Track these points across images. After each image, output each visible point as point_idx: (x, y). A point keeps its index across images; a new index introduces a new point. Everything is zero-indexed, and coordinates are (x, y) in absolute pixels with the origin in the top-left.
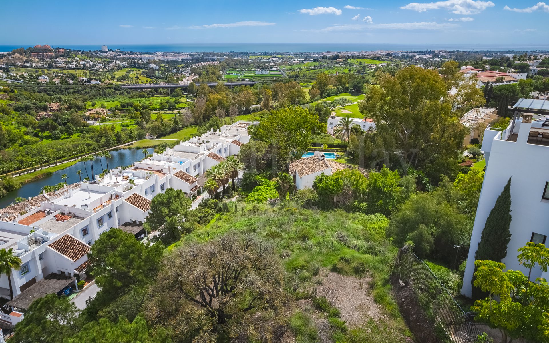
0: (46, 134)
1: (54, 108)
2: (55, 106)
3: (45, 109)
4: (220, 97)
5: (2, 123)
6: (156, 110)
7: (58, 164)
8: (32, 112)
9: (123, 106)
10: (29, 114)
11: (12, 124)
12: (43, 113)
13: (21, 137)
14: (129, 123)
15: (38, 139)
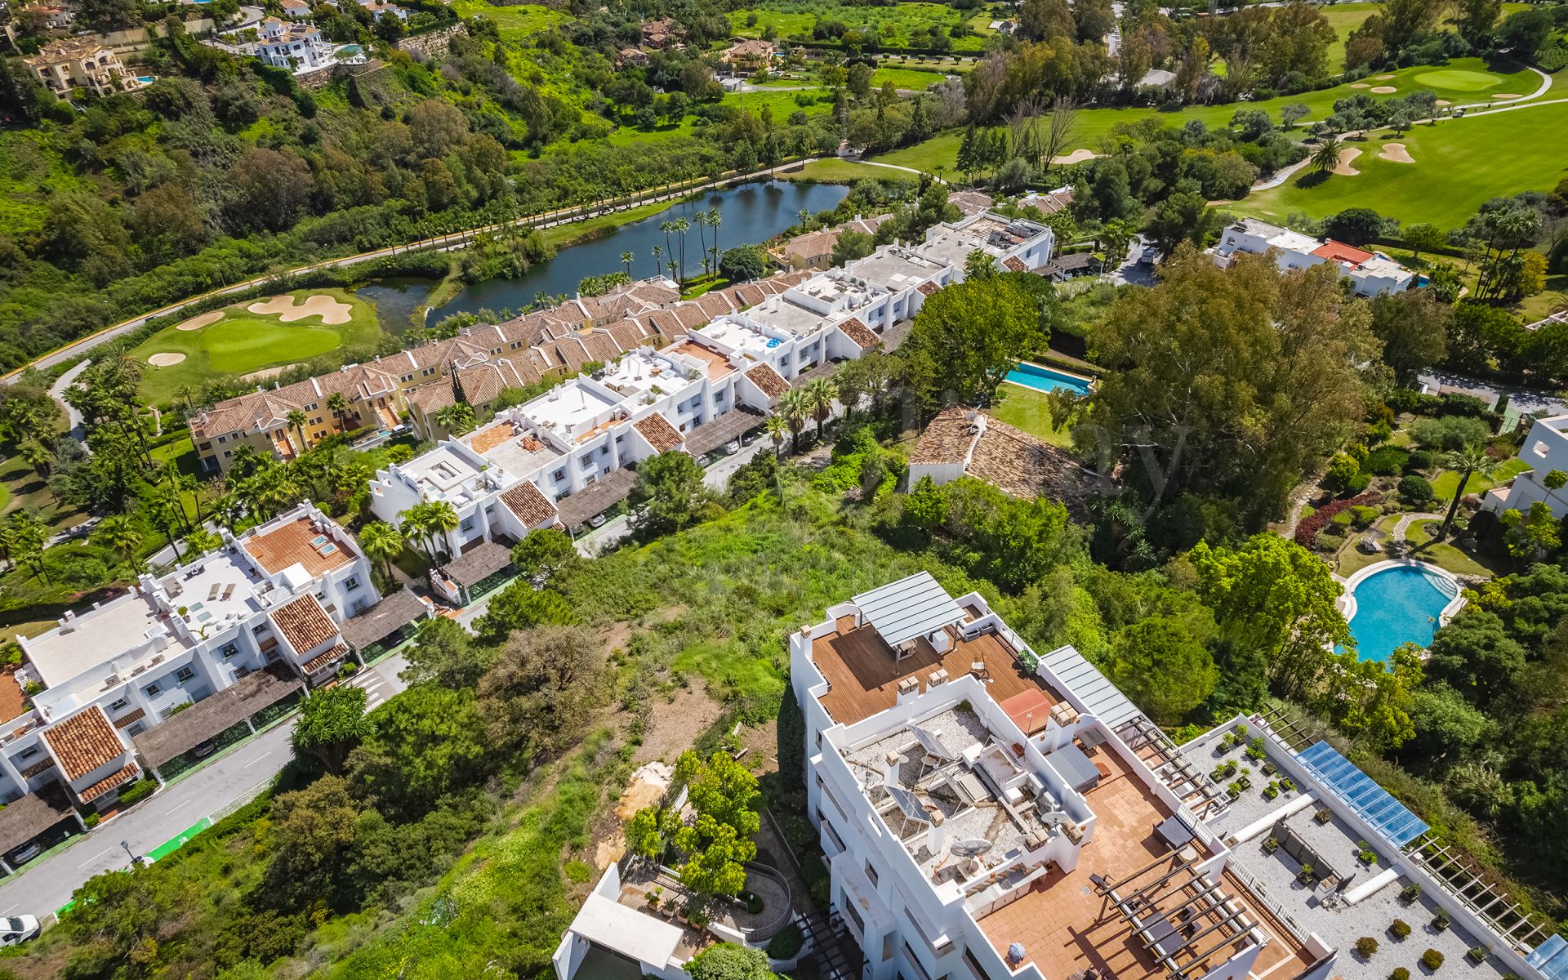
0: (628, 110)
1: (656, 38)
2: (658, 30)
3: (635, 39)
4: (1051, 53)
5: (546, 76)
6: (897, 52)
7: (633, 205)
8: (608, 48)
9: (818, 35)
10: (601, 51)
11: (565, 80)
12: (630, 52)
13: (577, 118)
14: (819, 94)
15: (609, 124)
